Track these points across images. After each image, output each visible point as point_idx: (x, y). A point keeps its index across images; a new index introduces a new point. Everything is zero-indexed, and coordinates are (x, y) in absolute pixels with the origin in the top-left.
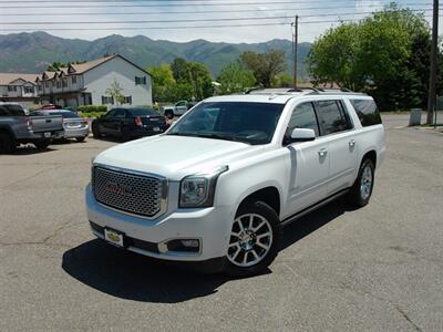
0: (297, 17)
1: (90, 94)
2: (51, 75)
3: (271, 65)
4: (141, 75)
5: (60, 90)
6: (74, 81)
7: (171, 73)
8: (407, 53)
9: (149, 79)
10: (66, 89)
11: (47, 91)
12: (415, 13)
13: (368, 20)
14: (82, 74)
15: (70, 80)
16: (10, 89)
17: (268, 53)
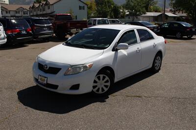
2: (37, 5)
4: (82, 5)
5: (41, 13)
6: (49, 8)
9: (86, 7)
10: (44, 12)
11: (35, 13)
14: (53, 4)
15: (46, 7)
16: (16, 12)
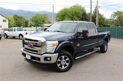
0: (53, 5)
3: (45, 17)
7: (13, 19)
8: (81, 17)
9: (7, 20)
12: (82, 7)
13: (71, 7)
17: (44, 14)
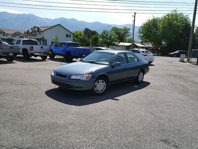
0: (135, 13)
1: (46, 40)
2: (30, 31)
4: (69, 34)
10: (36, 37)
13: (165, 17)
14: (43, 31)
15: (38, 34)
16: (13, 36)
17: (123, 28)
